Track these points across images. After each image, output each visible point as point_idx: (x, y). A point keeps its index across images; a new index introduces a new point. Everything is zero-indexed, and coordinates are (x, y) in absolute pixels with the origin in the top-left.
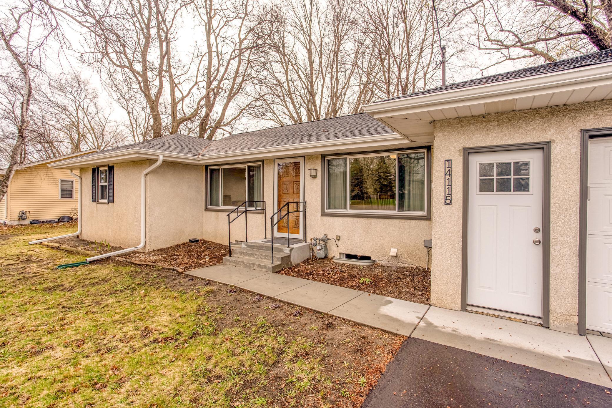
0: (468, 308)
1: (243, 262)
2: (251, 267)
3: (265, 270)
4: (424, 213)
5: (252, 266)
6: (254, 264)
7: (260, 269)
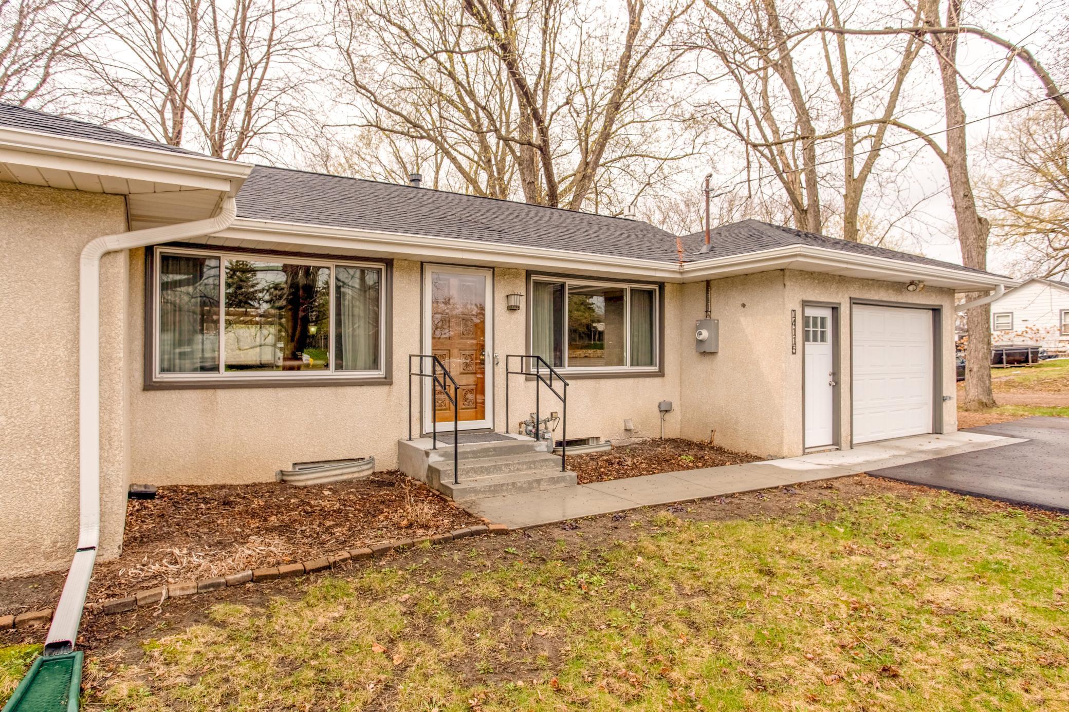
0: (807, 451)
1: (513, 484)
2: (532, 488)
3: (563, 484)
4: (655, 369)
5: (535, 485)
6: (538, 481)
7: (553, 487)
